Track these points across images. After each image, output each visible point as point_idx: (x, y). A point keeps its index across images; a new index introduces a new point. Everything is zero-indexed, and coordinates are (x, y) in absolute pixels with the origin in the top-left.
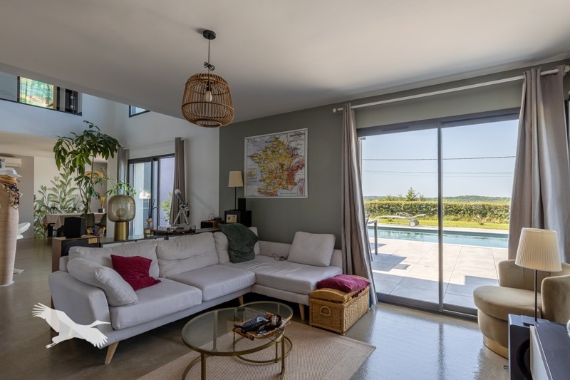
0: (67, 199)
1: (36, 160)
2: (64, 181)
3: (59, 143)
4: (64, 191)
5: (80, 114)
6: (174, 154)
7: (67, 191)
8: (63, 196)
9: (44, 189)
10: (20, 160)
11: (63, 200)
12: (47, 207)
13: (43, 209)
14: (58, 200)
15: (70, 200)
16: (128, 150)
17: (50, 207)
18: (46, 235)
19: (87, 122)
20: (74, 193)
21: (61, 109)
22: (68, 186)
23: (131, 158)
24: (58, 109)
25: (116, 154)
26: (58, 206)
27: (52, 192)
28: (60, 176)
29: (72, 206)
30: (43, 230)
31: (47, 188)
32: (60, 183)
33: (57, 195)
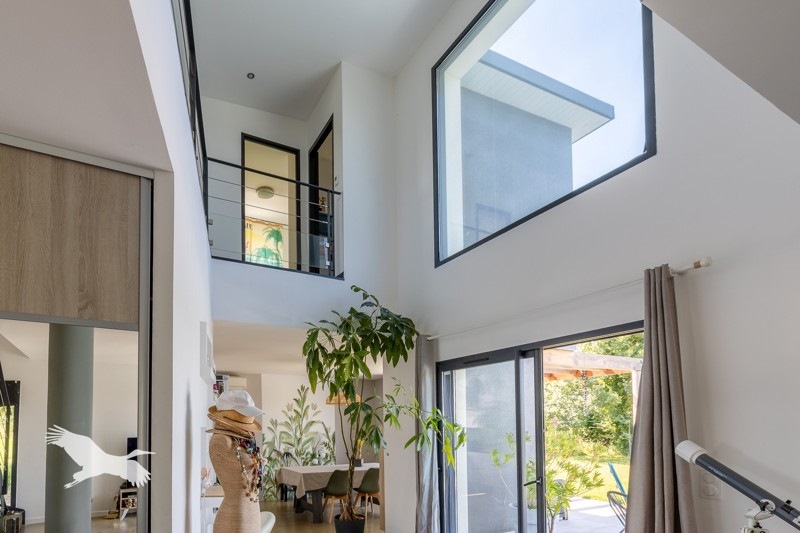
0: (304, 439)
1: (265, 378)
2: (299, 410)
3: (313, 336)
4: (300, 426)
5: (341, 277)
6: (640, 324)
7: (303, 427)
8: (298, 434)
9: (275, 423)
10: (245, 380)
11: (299, 440)
12: (279, 453)
13: (274, 455)
14: (292, 441)
15: (308, 442)
16: (437, 340)
17: (282, 452)
18: (279, 497)
19: (357, 290)
20: (313, 429)
21: (303, 269)
22: (305, 419)
23: (443, 358)
24: (299, 268)
25: (411, 353)
26: (292, 451)
27: (285, 429)
28: (295, 402)
29: (310, 450)
30: (274, 489)
31: (279, 422)
32: (294, 415)
33: (291, 433)
